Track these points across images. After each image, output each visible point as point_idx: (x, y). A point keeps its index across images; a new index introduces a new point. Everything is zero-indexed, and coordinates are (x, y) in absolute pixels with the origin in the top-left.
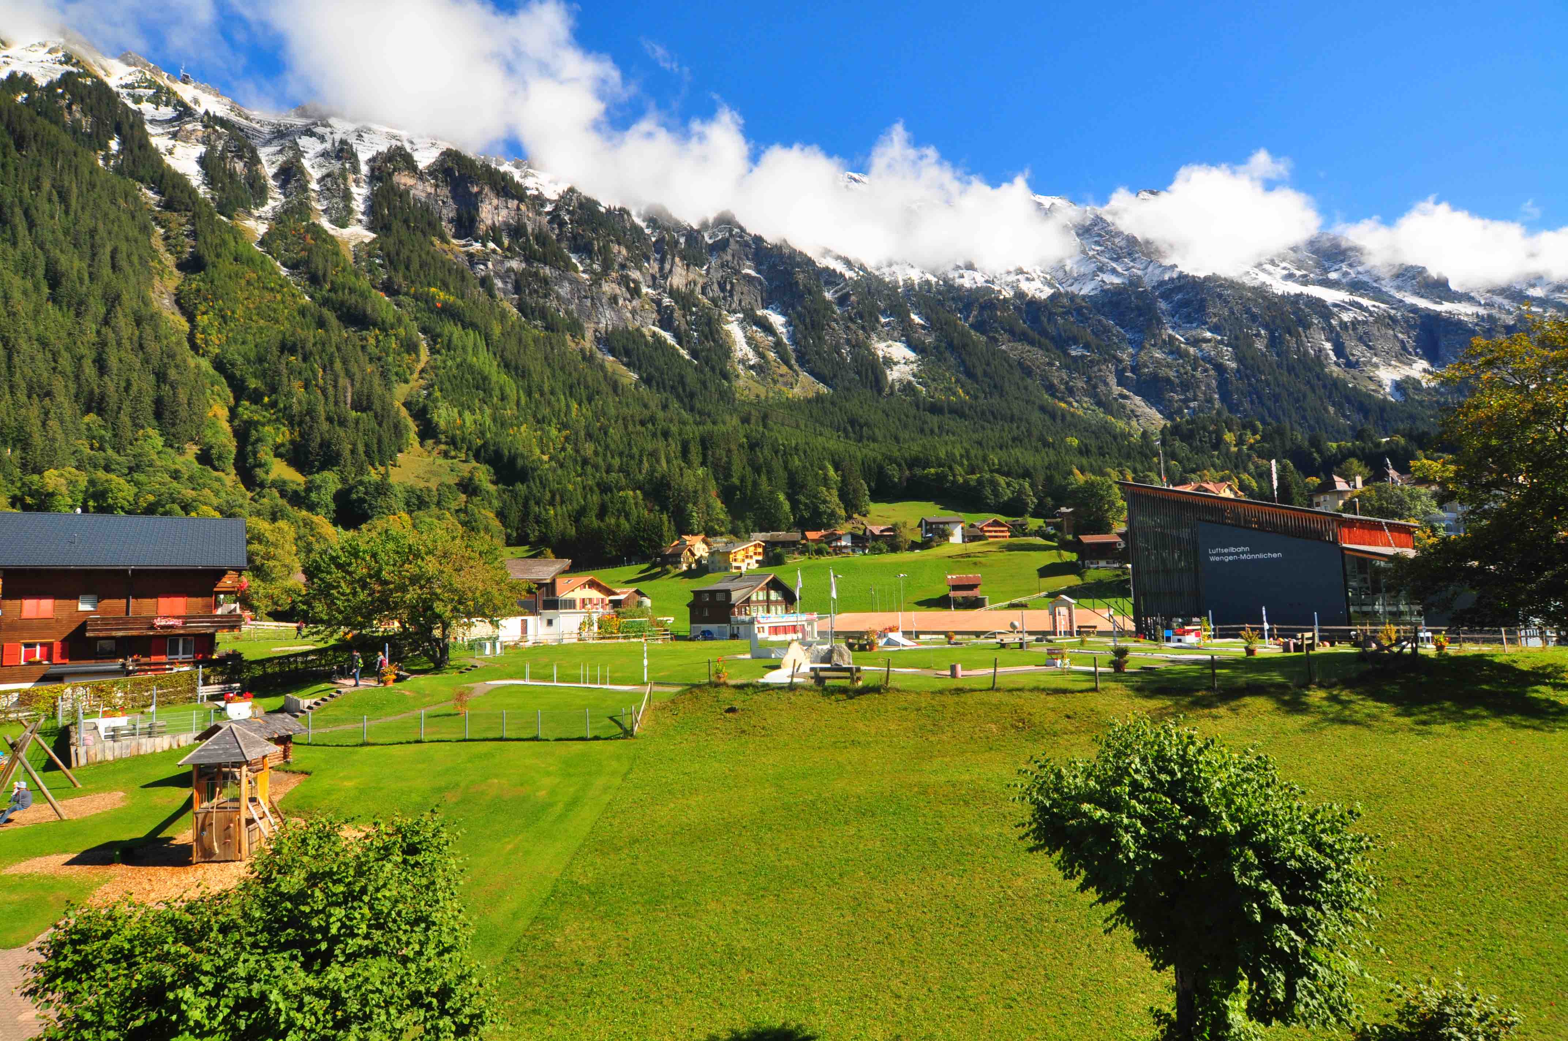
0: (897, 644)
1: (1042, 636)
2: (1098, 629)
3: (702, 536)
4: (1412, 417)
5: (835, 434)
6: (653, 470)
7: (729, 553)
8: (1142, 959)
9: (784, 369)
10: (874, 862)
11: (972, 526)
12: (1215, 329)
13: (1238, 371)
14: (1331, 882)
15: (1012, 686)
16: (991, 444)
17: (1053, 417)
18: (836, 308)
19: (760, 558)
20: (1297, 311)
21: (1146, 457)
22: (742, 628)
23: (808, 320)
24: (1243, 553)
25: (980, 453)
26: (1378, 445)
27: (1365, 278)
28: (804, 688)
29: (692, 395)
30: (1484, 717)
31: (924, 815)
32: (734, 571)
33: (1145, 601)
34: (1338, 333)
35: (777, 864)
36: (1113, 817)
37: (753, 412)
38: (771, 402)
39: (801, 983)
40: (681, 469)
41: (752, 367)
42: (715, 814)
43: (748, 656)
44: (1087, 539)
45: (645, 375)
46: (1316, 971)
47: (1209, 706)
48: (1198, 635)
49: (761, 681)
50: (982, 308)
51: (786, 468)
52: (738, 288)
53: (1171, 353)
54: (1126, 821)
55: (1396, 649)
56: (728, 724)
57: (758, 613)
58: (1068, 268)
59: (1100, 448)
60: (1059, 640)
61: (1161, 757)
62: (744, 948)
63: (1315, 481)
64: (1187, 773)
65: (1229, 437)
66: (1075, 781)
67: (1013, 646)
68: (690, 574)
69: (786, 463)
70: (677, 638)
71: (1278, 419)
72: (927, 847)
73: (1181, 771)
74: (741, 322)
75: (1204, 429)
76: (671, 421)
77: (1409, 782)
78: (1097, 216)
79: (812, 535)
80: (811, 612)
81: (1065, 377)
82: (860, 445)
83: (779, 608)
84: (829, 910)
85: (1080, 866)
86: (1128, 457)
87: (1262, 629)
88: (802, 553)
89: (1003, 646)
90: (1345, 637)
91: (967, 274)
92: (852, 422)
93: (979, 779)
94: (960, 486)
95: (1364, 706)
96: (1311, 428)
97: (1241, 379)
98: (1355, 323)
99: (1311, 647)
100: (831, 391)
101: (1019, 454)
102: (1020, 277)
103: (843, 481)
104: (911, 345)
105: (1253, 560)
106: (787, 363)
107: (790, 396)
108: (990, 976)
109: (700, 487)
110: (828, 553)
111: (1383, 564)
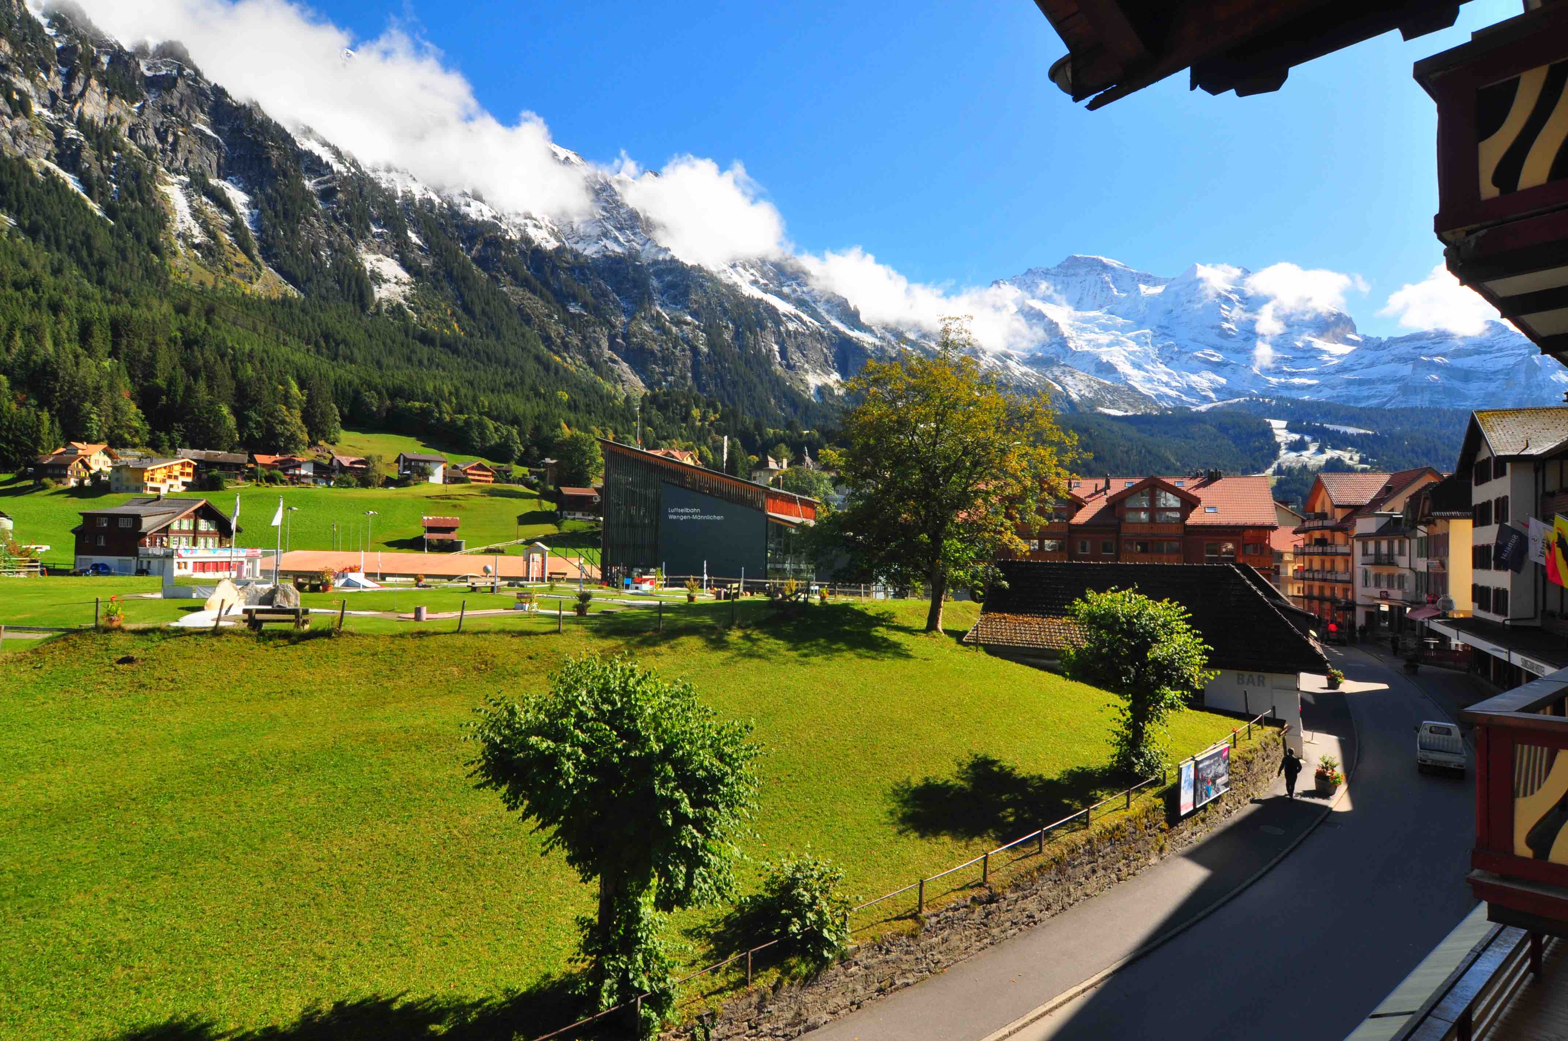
0: (357, 585)
1: (513, 581)
2: (568, 576)
3: (104, 446)
4: (825, 417)
5: (304, 347)
6: (29, 352)
7: (144, 470)
8: (574, 874)
9: (242, 258)
10: (306, 820)
11: (455, 467)
12: (695, 314)
13: (708, 355)
14: (727, 785)
15: (477, 629)
16: (483, 386)
17: (547, 368)
18: (317, 201)
19: (189, 479)
20: (757, 314)
21: (627, 420)
22: (155, 563)
23: (279, 207)
24: (695, 514)
25: (470, 393)
26: (801, 435)
27: (807, 298)
28: (232, 632)
29: (102, 264)
30: (843, 651)
31: (370, 765)
32: (149, 492)
33: (612, 553)
34: (783, 340)
35: (179, 837)
36: (557, 747)
37: (194, 301)
38: (219, 294)
39: (199, 967)
40: (77, 357)
41: (197, 247)
42: (91, 787)
43: (159, 595)
44: (567, 491)
45: (27, 223)
46: (710, 860)
47: (654, 644)
48: (651, 584)
49: (174, 624)
50: (488, 243)
51: (234, 376)
52: (183, 143)
53: (657, 328)
54: (569, 750)
55: (794, 599)
56: (119, 677)
57: (181, 546)
58: (575, 227)
59: (588, 405)
60: (530, 585)
61: (606, 690)
62: (121, 942)
63: (755, 459)
64: (626, 703)
65: (696, 413)
66: (526, 716)
67: (484, 590)
68: (80, 491)
69: (234, 370)
70: (51, 571)
71: (734, 404)
72: (371, 797)
73: (621, 701)
74: (185, 187)
75: (677, 402)
76: (66, 291)
77: (791, 702)
78: (606, 182)
79: (261, 459)
80: (254, 547)
81: (562, 331)
82: (334, 363)
83: (210, 541)
84: (245, 879)
85: (524, 796)
86: (612, 418)
87: (702, 580)
88: (248, 478)
89: (474, 589)
90: (761, 588)
91: (475, 204)
92: (326, 337)
93: (434, 723)
94: (446, 424)
95: (769, 643)
96: (757, 415)
97: (710, 362)
98: (796, 332)
99: (736, 595)
100: (303, 296)
101: (510, 400)
102: (528, 221)
103: (309, 401)
104: (405, 264)
105: (702, 520)
106: (247, 251)
107: (248, 292)
108: (427, 918)
109: (105, 383)
110: (282, 482)
111: (793, 531)
